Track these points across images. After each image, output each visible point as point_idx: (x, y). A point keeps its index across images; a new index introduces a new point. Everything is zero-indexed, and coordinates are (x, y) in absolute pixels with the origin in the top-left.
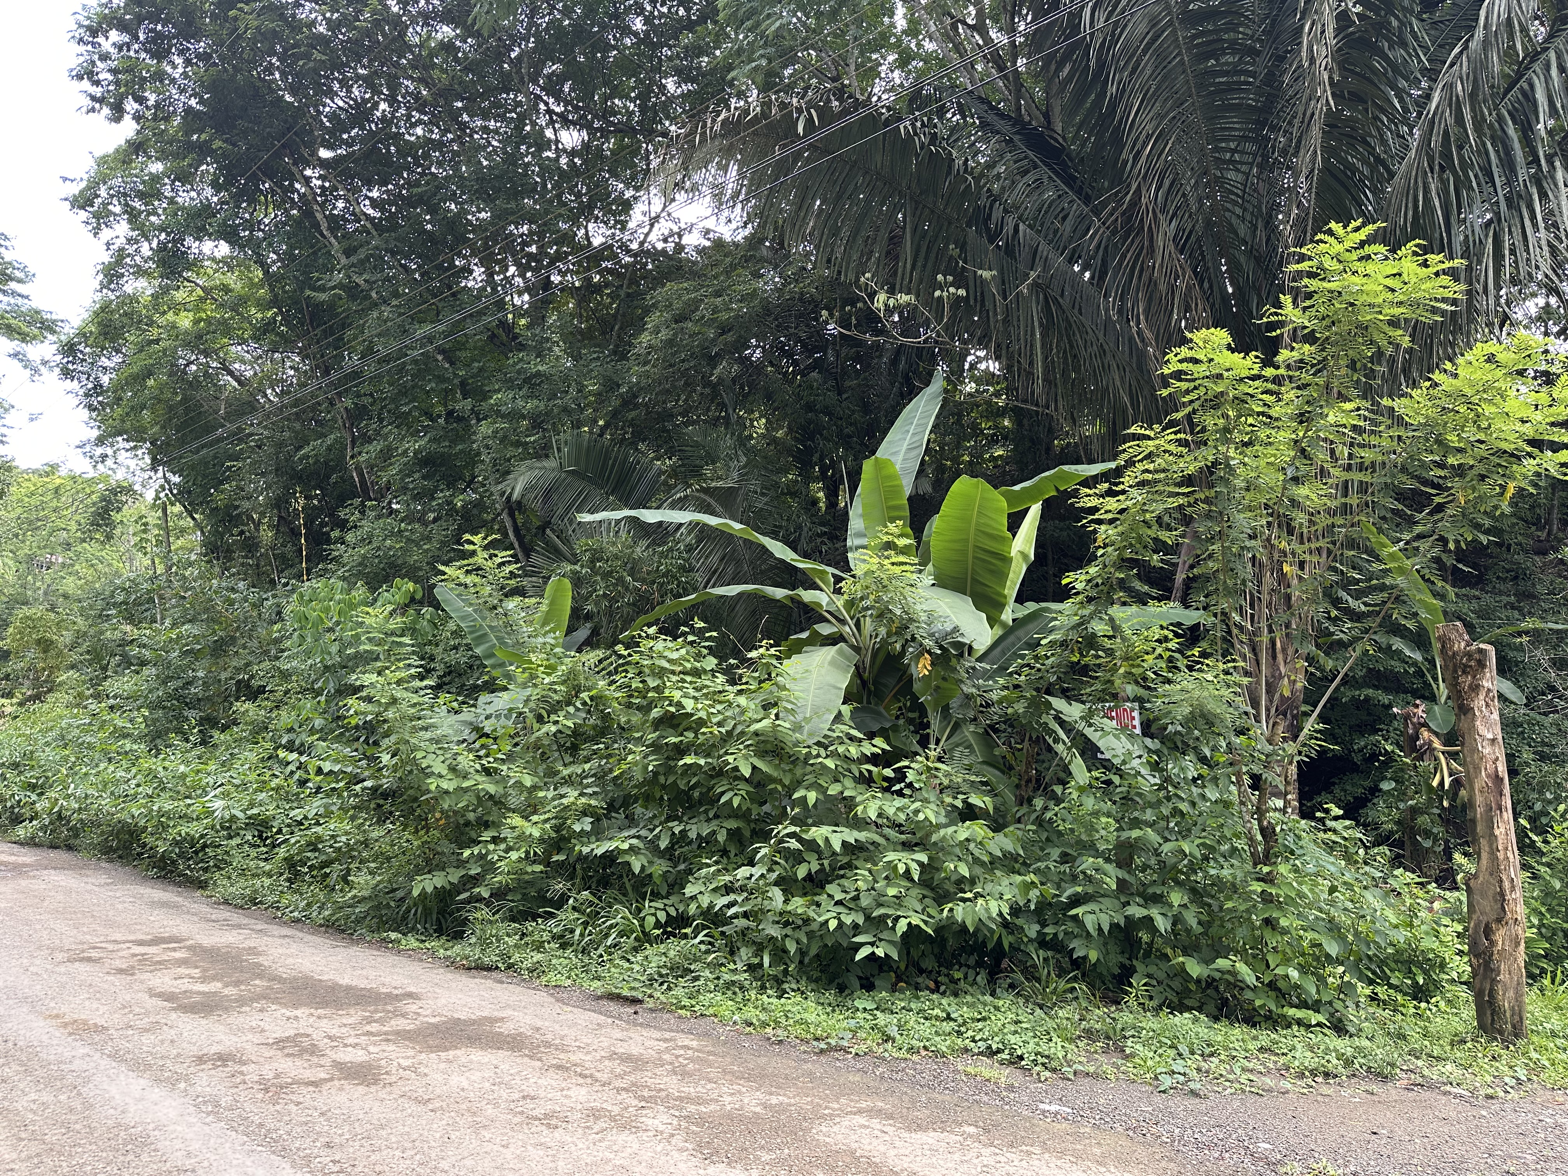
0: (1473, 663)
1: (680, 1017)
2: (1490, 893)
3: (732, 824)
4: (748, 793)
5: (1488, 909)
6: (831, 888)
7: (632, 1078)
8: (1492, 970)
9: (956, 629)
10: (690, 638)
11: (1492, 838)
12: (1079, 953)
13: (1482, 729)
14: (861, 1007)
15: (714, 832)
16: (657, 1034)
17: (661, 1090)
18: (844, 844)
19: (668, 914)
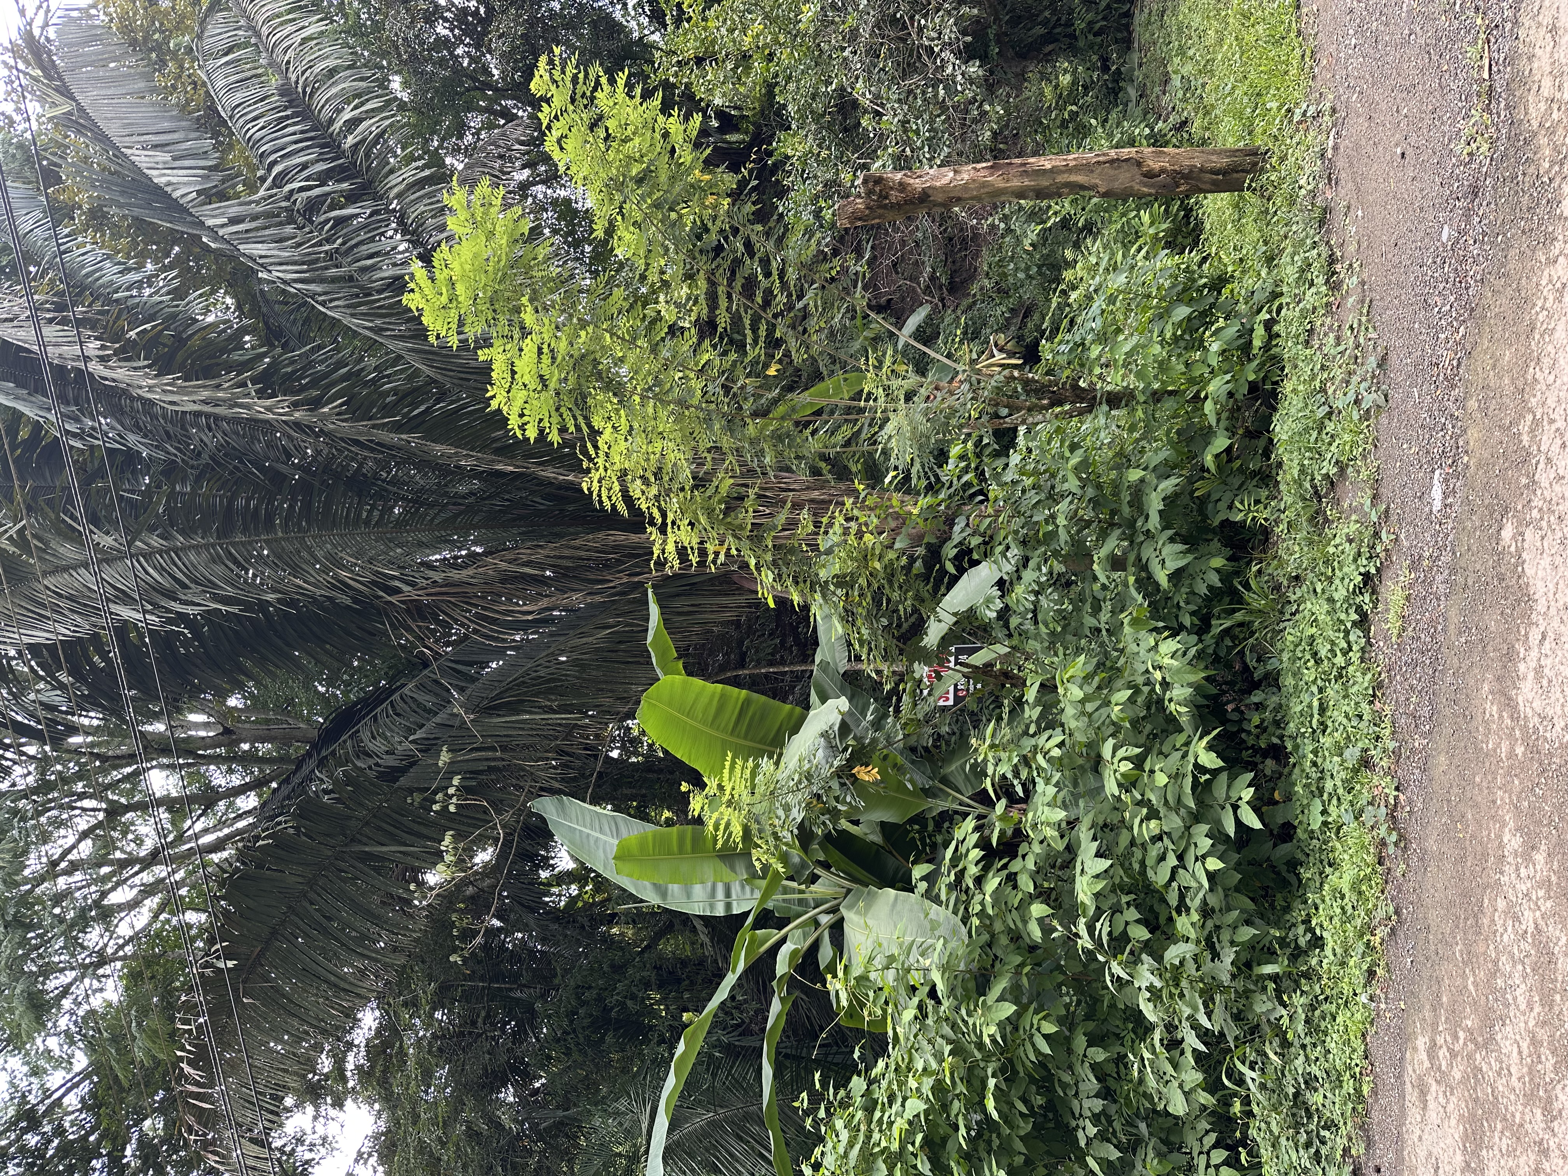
0: (877, 189)
1: (1374, 1092)
2: (1112, 172)
3: (1080, 1042)
4: (1036, 1012)
5: (1128, 175)
6: (1160, 876)
7: (1517, 1110)
8: (1191, 171)
9: (825, 735)
10: (822, 1114)
11: (1054, 171)
12: (1215, 579)
13: (945, 181)
14: (1321, 819)
15: (1094, 1067)
16: (1414, 1114)
17: (1535, 1042)
18: (1099, 855)
19: (1215, 1146)
